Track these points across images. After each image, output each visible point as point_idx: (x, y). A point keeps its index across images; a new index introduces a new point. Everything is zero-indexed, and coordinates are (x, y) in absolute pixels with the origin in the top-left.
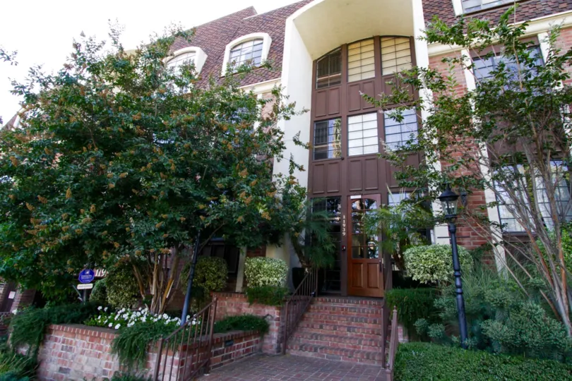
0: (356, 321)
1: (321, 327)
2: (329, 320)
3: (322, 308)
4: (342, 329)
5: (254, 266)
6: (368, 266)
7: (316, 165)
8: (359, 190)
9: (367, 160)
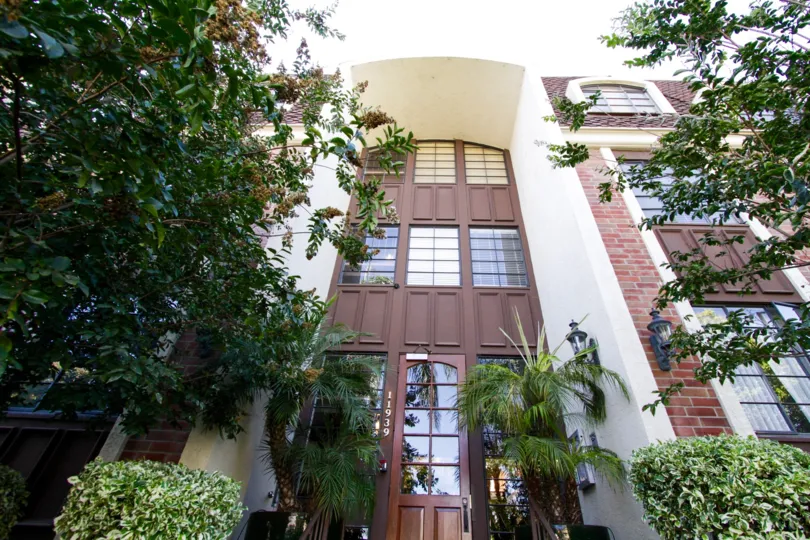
6: (436, 514)
7: (344, 292)
8: (423, 345)
9: (440, 294)
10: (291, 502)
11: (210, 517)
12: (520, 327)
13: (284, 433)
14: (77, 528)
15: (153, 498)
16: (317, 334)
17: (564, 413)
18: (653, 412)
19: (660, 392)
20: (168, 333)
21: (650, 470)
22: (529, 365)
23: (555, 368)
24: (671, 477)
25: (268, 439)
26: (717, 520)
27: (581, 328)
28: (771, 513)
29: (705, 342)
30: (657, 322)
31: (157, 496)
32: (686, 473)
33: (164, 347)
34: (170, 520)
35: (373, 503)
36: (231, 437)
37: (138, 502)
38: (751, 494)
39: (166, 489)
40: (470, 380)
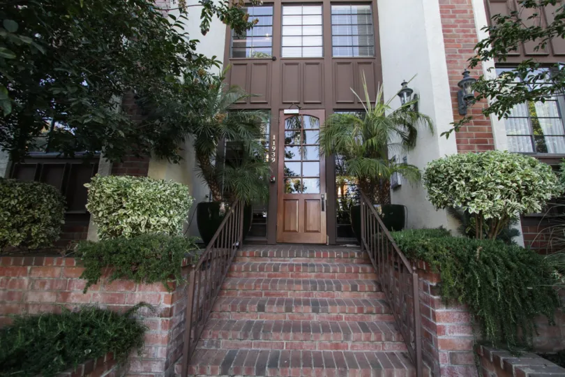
0: (322, 289)
1: (261, 308)
2: (272, 292)
3: (254, 269)
4: (302, 308)
5: (108, 191)
6: (306, 203)
7: (235, 64)
8: (295, 103)
9: (307, 64)
10: (220, 198)
11: (174, 202)
12: (365, 86)
13: (209, 161)
14: (100, 209)
15: (137, 193)
16: (219, 96)
17: (389, 143)
18: (447, 137)
19: (455, 124)
20: (114, 96)
21: (437, 172)
22: (368, 113)
23: (387, 115)
24: (449, 174)
25: (199, 164)
26: (469, 195)
27: (409, 86)
28: (502, 191)
29: (496, 89)
30: (467, 80)
31: (140, 192)
32: (458, 172)
33: (114, 106)
34: (151, 204)
35: (268, 197)
36: (176, 162)
37: (129, 195)
38: (494, 181)
39: (144, 189)
40: (327, 124)
